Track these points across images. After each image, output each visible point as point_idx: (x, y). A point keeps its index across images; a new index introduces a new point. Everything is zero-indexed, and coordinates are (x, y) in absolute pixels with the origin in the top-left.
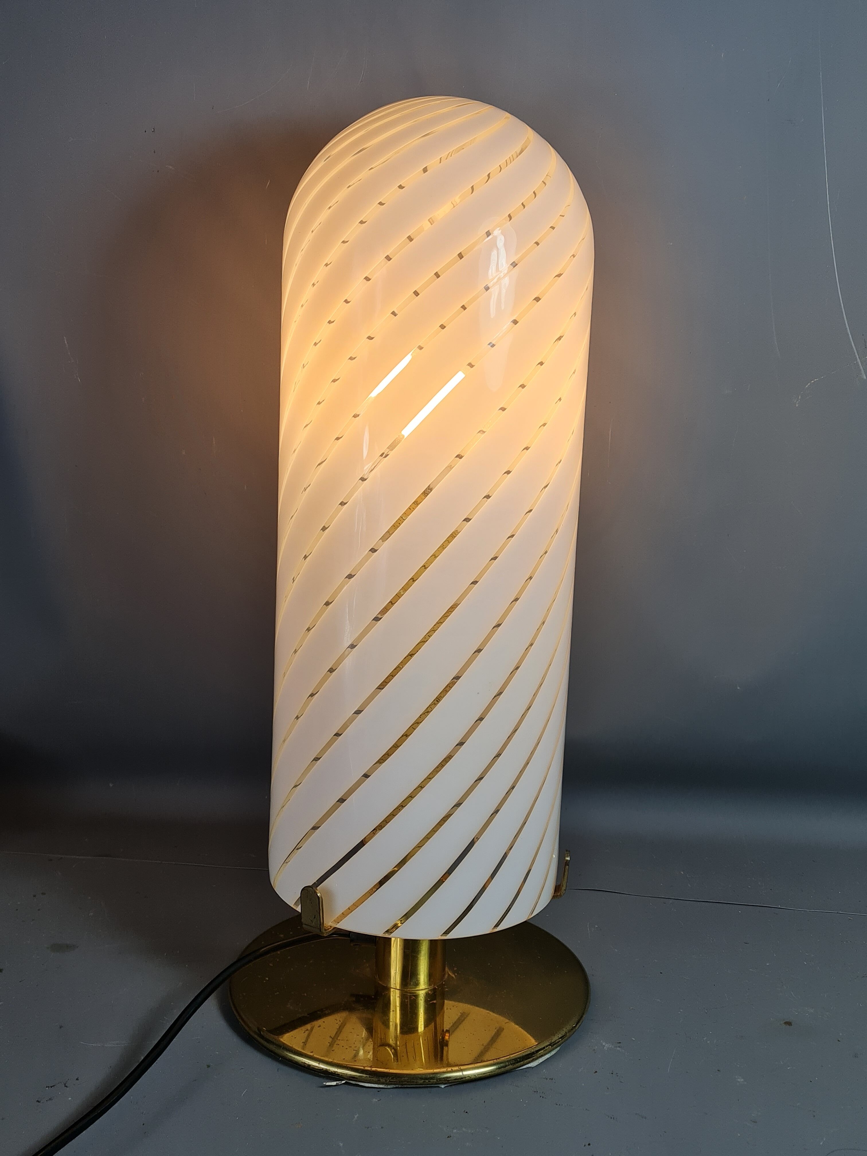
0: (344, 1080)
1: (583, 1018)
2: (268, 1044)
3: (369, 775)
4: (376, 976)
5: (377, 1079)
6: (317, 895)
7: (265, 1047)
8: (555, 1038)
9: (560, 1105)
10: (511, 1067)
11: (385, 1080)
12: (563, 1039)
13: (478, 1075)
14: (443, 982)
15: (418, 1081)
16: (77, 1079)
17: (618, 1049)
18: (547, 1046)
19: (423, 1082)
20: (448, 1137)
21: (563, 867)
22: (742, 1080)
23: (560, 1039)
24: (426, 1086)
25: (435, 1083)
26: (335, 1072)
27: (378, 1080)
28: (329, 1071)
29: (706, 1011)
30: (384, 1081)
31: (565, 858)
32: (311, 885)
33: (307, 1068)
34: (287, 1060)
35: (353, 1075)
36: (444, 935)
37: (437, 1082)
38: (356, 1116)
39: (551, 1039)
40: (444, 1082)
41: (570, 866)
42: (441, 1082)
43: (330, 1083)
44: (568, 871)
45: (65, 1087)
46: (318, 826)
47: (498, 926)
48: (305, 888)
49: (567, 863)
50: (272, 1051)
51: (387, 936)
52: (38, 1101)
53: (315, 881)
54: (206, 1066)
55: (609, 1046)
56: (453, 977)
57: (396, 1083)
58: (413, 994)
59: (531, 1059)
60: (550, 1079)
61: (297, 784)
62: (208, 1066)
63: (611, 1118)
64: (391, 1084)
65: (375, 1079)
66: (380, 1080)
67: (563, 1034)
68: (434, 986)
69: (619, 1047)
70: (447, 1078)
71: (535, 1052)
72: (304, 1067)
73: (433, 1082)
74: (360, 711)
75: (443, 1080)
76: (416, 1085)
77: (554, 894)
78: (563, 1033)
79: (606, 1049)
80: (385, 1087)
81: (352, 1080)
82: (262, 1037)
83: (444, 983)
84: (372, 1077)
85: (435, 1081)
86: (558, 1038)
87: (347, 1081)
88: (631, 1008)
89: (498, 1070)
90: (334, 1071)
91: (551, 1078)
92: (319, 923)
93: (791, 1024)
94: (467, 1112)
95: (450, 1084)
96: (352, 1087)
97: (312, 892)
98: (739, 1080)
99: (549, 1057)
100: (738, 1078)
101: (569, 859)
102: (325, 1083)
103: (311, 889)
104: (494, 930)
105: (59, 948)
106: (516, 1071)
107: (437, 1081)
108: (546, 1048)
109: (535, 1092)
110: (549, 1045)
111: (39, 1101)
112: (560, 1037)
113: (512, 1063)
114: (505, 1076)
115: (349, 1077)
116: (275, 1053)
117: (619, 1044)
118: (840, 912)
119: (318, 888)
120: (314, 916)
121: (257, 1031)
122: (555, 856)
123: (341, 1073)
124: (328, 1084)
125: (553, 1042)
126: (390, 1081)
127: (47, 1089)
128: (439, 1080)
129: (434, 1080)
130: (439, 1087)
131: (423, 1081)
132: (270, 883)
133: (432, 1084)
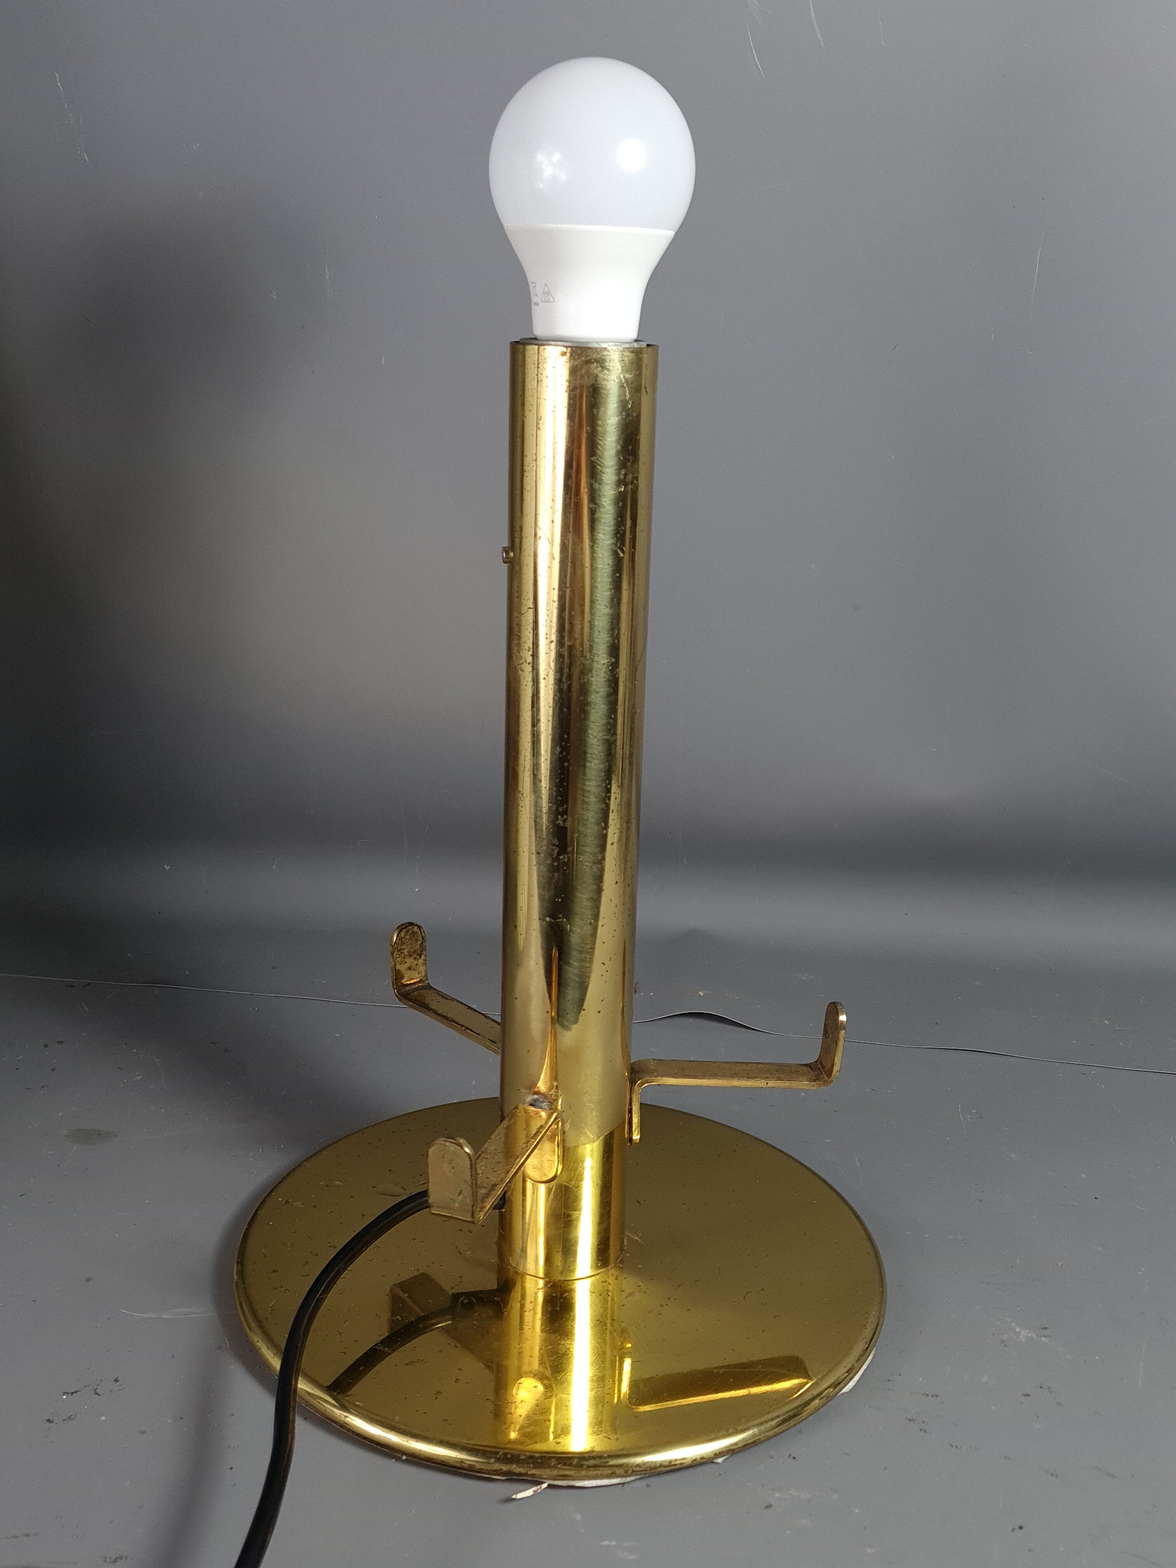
16: (116, 1381)
17: (1044, 1339)
20: (767, 1507)
45: (97, 1396)
49: (841, 1026)
55: (1028, 1334)
60: (933, 1396)
79: (1024, 1340)
87: (551, 1482)
91: (936, 1394)
97: (455, 1148)
101: (845, 1019)
109: (910, 1420)
111: (51, 1420)
117: (1045, 1330)
120: (459, 1191)
127: (65, 1396)
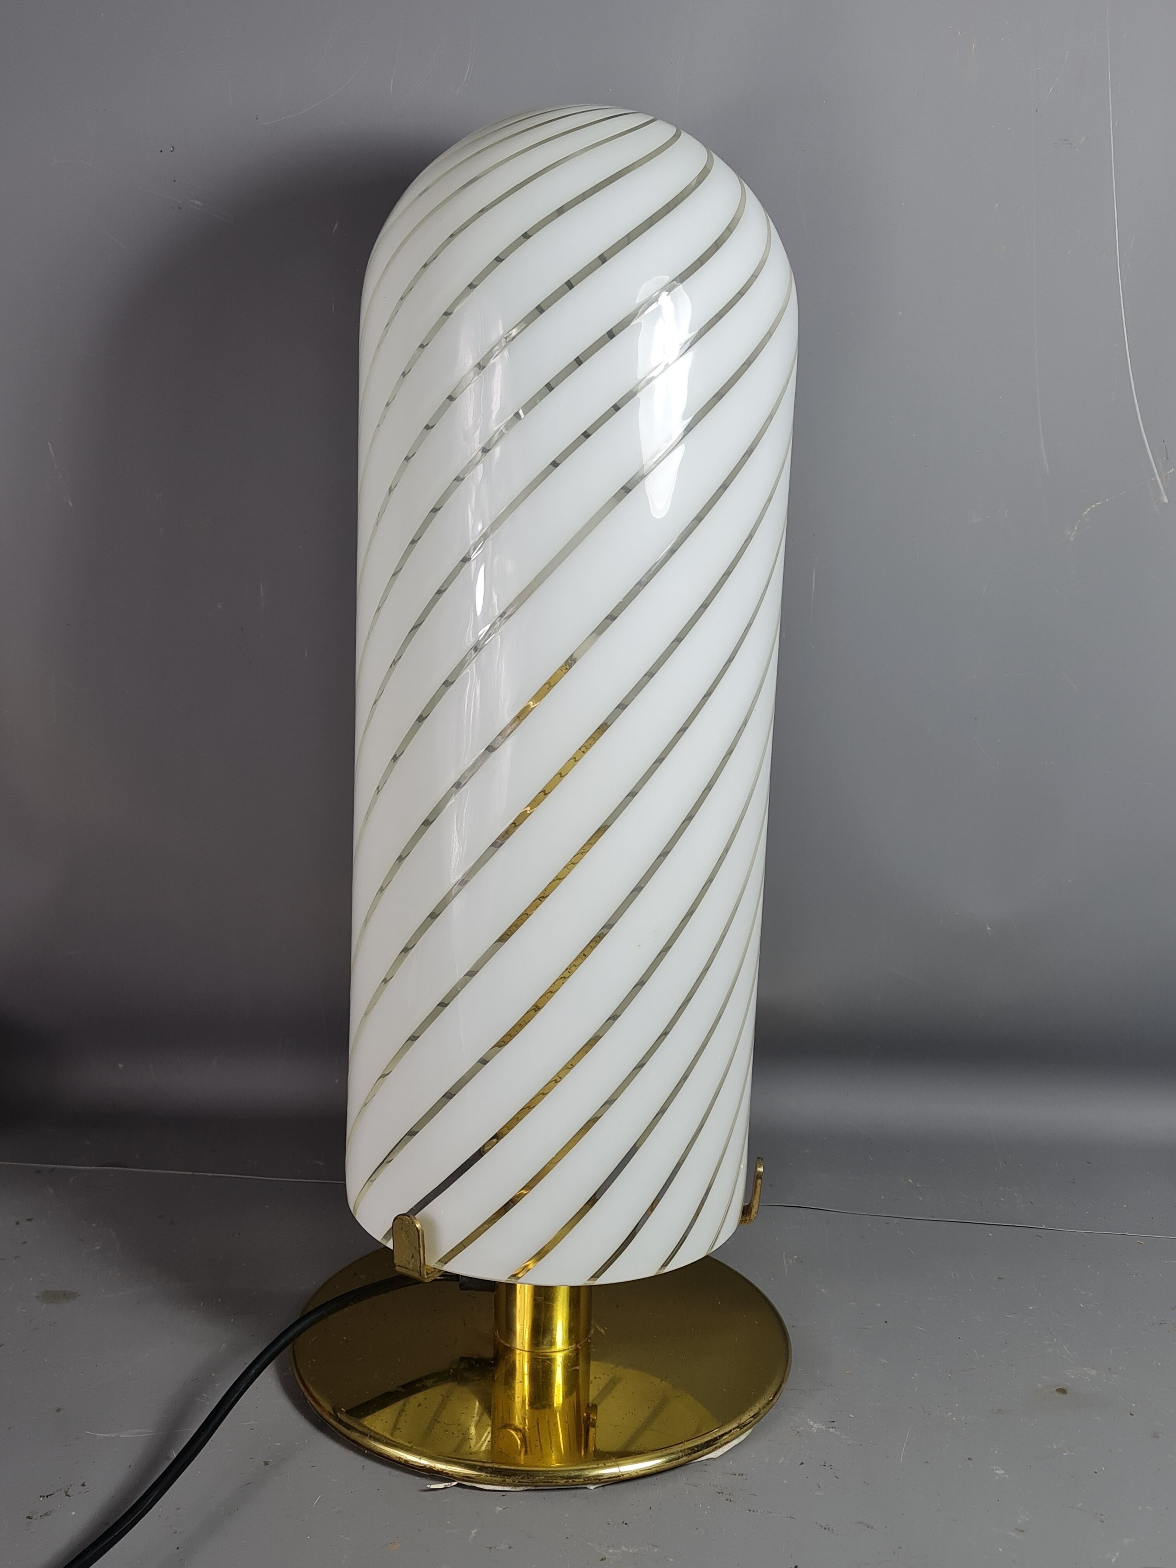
0: (455, 1481)
1: (782, 1388)
2: (349, 1432)
3: (488, 1060)
4: (496, 1332)
5: (501, 1480)
6: (415, 1226)
7: (345, 1436)
8: (745, 1418)
9: (754, 1511)
10: (685, 1458)
11: (513, 1480)
12: (756, 1418)
13: (640, 1471)
14: (587, 1340)
15: (559, 1481)
16: (83, 1485)
17: (831, 1430)
18: (734, 1429)
19: (566, 1482)
20: (602, 1560)
21: (753, 1179)
22: (1003, 1472)
23: (752, 1419)
24: (568, 1487)
25: (581, 1483)
26: (443, 1470)
27: (503, 1481)
28: (434, 1469)
29: (950, 1375)
30: (511, 1481)
31: (756, 1169)
32: (405, 1212)
33: (403, 1464)
34: (375, 1453)
35: (467, 1474)
36: (592, 1279)
37: (585, 1482)
38: (473, 1532)
39: (739, 1419)
40: (594, 1482)
41: (763, 1179)
42: (589, 1482)
43: (436, 1485)
44: (761, 1187)
45: (68, 1497)
46: (417, 1131)
47: (666, 1265)
48: (399, 1217)
49: (759, 1176)
50: (353, 1441)
51: (512, 1281)
52: (29, 1517)
53: (412, 1206)
54: (264, 1463)
55: (819, 1426)
56: (602, 1332)
57: (527, 1484)
58: (548, 1358)
59: (713, 1447)
60: (739, 1475)
61: (386, 1073)
62: (266, 1463)
63: (825, 1529)
64: (521, 1486)
65: (498, 1479)
66: (505, 1481)
67: (756, 1412)
68: (576, 1346)
69: (832, 1428)
70: (598, 1476)
71: (718, 1438)
72: (400, 1463)
73: (579, 1482)
74: (474, 971)
75: (593, 1479)
76: (555, 1486)
77: (742, 1217)
78: (755, 1410)
79: (815, 1431)
80: (513, 1490)
81: (466, 1481)
82: (340, 1422)
83: (589, 1341)
84: (494, 1477)
85: (582, 1480)
86: (749, 1417)
87: (460, 1482)
88: (847, 1372)
89: (668, 1464)
90: (441, 1469)
91: (742, 1473)
92: (419, 1265)
93: (1066, 1392)
94: (626, 1524)
95: (602, 1484)
96: (466, 1490)
97: (409, 1222)
98: (998, 1472)
99: (736, 1444)
100: (997, 1469)
101: (762, 1171)
102: (428, 1486)
103: (407, 1217)
104: (662, 1271)
105: (54, 1297)
106: (692, 1463)
107: (585, 1480)
108: (733, 1431)
109: (719, 1493)
110: (738, 1427)
111: (31, 1517)
112: (752, 1415)
113: (687, 1453)
114: (677, 1471)
115: (463, 1476)
116: (358, 1443)
117: (833, 1423)
118: (1127, 1234)
119: (416, 1216)
120: (412, 1255)
121: (333, 1413)
122: (744, 1167)
123: (451, 1471)
124: (433, 1487)
125: (743, 1423)
126: (519, 1482)
127: (41, 1499)
128: (586, 1479)
129: (580, 1479)
130: (587, 1488)
131: (565, 1480)
132: (350, 1209)
133: (578, 1485)
